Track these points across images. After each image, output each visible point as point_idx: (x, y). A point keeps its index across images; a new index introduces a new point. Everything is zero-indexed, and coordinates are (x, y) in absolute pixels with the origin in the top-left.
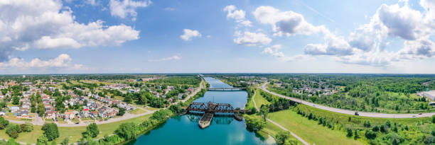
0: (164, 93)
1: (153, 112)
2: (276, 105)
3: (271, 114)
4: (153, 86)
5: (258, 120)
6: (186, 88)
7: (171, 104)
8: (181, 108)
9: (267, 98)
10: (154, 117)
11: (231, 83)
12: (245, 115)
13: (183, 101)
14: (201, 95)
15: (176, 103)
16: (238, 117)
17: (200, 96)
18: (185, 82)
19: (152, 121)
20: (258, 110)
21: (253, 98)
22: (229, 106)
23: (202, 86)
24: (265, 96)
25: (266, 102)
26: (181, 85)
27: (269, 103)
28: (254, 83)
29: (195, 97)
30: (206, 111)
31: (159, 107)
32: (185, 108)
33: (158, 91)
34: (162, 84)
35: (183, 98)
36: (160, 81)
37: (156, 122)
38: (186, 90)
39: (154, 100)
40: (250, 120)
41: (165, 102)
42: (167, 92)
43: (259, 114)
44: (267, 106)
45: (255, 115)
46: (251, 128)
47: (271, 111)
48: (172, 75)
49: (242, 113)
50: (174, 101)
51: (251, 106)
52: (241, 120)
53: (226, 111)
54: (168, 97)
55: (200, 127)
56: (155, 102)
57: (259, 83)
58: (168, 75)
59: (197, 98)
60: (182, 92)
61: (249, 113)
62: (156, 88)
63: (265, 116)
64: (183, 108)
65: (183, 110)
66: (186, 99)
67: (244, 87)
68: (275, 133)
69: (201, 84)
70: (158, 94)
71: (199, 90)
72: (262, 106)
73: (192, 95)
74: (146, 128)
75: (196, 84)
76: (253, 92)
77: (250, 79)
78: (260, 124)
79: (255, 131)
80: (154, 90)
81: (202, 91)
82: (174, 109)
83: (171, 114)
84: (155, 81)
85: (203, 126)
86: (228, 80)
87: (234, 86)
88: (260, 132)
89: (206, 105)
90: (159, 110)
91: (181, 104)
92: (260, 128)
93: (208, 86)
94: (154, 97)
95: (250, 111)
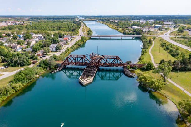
0: (28, 44)
1: (14, 73)
2: (184, 62)
3: (174, 74)
4: (8, 35)
5: (155, 80)
6: (60, 36)
7: (40, 59)
8: (55, 62)
9: (171, 51)
10: (16, 79)
11: (120, 29)
12: (138, 71)
13: (58, 54)
14: (81, 44)
15: (47, 57)
16: (128, 73)
17: (80, 46)
18: (59, 29)
19: (14, 85)
20: (156, 66)
21: (150, 51)
22: (117, 58)
23: (81, 33)
24: (167, 49)
25: (168, 57)
26: (53, 33)
27: (173, 59)
28: (152, 30)
29: (73, 48)
30: (88, 65)
31: (22, 65)
32: (60, 62)
33: (19, 43)
34: (25, 31)
35: (57, 49)
36: (20, 27)
37: (19, 86)
38: (61, 39)
39: (14, 56)
40: (144, 78)
41: (32, 58)
42: (33, 43)
43: (156, 71)
44: (169, 62)
45: (151, 72)
46: (144, 87)
47: (175, 69)
48: (37, 18)
49: (134, 68)
50: (44, 55)
51: (146, 60)
52: (132, 77)
53: (113, 64)
54: (35, 50)
55: (81, 84)
56: (16, 59)
57: (160, 29)
58: (32, 18)
59: (77, 49)
60: (54, 41)
61: (143, 69)
62: (15, 38)
63: (165, 75)
64: (57, 62)
65: (58, 65)
66: (61, 51)
67: (138, 35)
68: (178, 99)
69: (80, 31)
70: (19, 46)
71: (77, 38)
72: (162, 61)
73: (69, 45)
74: (5, 98)
75: (74, 30)
76: (150, 42)
77: (147, 24)
78: (157, 84)
79: (150, 92)
80: (11, 42)
81: (83, 39)
82: (46, 64)
83: (42, 71)
84: (10, 28)
85: (85, 83)
86: (117, 24)
87: (124, 33)
88: (155, 94)
89: (88, 58)
90: (22, 69)
91: (55, 58)
92: (156, 89)
93: (90, 32)
94: (12, 52)
95: (145, 66)
